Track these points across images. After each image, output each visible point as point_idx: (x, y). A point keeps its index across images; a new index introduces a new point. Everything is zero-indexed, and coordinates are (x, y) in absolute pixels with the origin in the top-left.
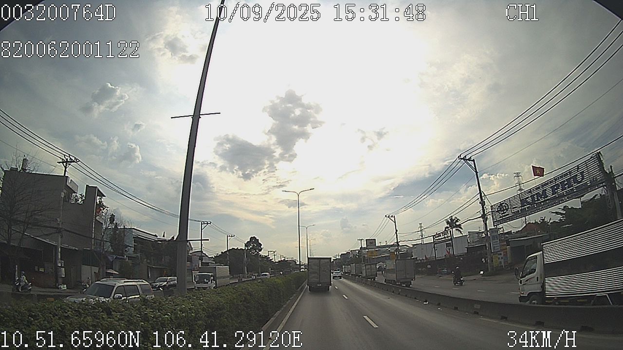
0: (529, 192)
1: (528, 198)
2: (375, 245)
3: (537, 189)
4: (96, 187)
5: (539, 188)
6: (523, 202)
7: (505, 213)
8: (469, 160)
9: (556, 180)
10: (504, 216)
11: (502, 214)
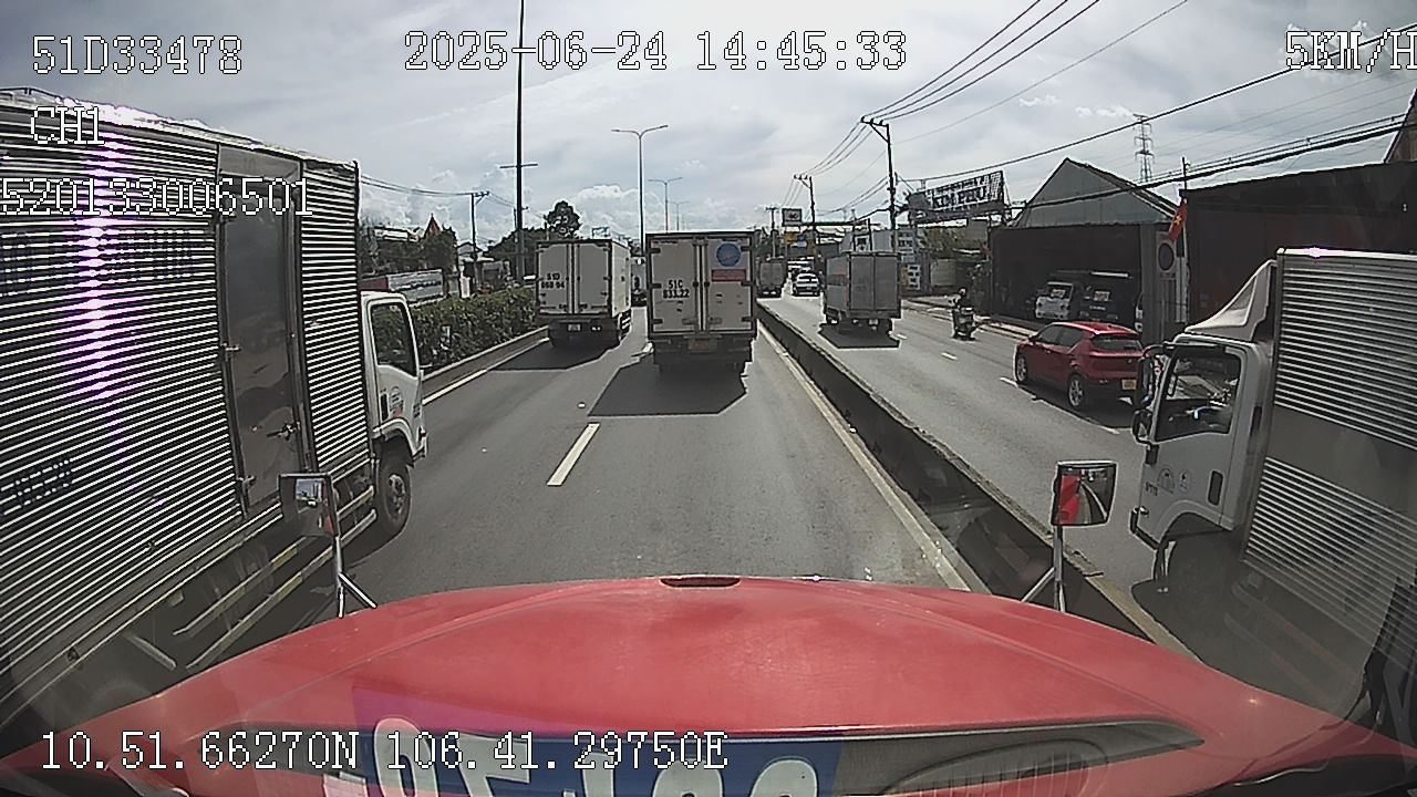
0: (940, 191)
1: (939, 198)
2: (800, 220)
3: (945, 190)
5: (948, 189)
6: (935, 201)
8: (880, 124)
9: (963, 186)
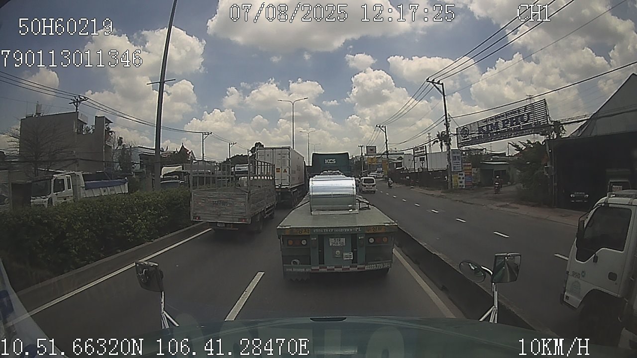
0: (485, 121)
1: (484, 126)
2: (376, 152)
3: (491, 120)
4: (104, 117)
5: (492, 119)
6: (480, 129)
7: (466, 137)
8: (438, 83)
9: (507, 115)
10: (465, 140)
11: (464, 137)
